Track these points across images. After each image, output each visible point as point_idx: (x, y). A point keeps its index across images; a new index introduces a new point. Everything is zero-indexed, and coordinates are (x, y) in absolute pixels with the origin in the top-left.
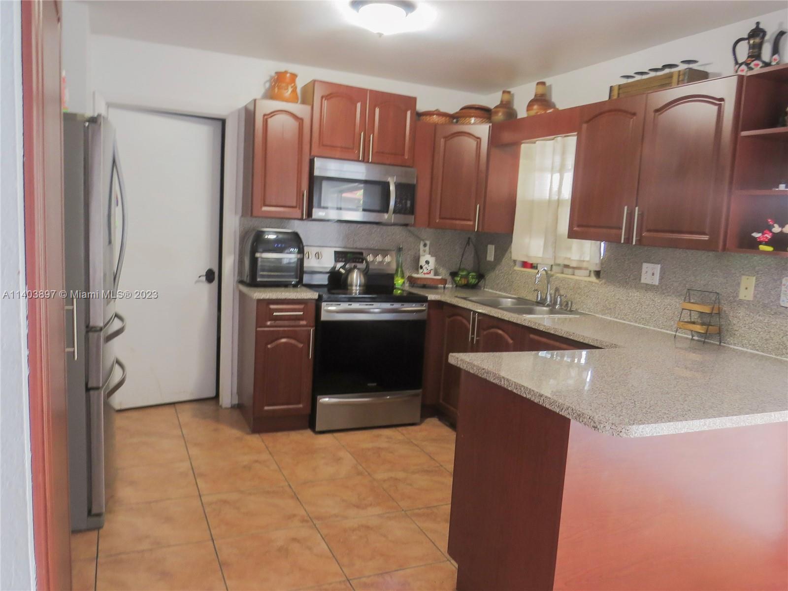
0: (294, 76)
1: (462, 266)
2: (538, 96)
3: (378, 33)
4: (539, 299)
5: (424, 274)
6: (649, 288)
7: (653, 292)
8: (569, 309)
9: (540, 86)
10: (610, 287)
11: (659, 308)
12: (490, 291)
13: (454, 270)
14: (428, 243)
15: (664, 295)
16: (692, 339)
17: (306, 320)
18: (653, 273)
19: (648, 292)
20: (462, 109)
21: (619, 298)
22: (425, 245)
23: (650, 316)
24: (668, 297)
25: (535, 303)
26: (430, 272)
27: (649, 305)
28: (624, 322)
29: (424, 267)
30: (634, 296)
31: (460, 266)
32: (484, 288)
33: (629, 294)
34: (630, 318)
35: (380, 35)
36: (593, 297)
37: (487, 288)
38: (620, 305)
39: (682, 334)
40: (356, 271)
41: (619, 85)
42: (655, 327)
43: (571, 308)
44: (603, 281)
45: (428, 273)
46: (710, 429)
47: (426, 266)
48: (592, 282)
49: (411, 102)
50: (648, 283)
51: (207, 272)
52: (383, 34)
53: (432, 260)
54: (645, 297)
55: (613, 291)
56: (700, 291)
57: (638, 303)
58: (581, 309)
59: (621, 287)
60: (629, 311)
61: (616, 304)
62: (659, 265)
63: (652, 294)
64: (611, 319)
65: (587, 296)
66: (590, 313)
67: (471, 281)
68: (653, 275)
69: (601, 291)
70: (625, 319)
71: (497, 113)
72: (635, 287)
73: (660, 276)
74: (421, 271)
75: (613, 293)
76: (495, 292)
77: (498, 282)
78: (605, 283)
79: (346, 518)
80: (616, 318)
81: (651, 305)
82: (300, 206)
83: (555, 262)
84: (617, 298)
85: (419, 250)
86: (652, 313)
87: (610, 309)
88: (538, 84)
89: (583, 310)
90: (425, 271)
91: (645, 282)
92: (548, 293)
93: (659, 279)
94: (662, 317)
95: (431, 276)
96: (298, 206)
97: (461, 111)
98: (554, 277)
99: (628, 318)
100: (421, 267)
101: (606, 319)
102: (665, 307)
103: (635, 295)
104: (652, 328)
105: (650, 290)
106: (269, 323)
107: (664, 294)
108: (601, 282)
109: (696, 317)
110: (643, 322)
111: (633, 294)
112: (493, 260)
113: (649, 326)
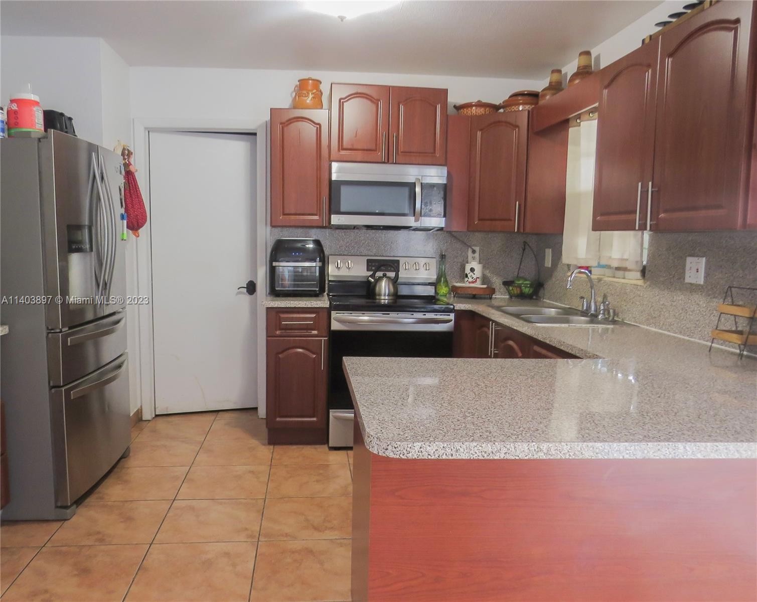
0: (317, 82)
1: (521, 275)
2: (581, 68)
3: (339, 17)
4: (585, 308)
5: (470, 283)
6: (693, 288)
7: (698, 294)
8: (611, 319)
9: (584, 57)
10: (654, 290)
11: (704, 313)
12: (548, 301)
13: (510, 279)
14: (477, 249)
15: (709, 298)
16: (741, 356)
17: (318, 330)
18: (697, 269)
19: (692, 295)
20: (511, 97)
21: (663, 304)
22: (474, 252)
23: (695, 325)
24: (714, 300)
25: (579, 313)
26: (476, 281)
27: (694, 311)
28: (669, 333)
29: (469, 276)
30: (679, 300)
31: (518, 274)
32: (543, 299)
33: (674, 298)
34: (674, 329)
35: (342, 18)
36: (638, 303)
37: (546, 299)
38: (664, 312)
39: (729, 347)
40: (385, 279)
41: (651, 36)
42: (700, 339)
43: (613, 318)
44: (648, 283)
45: (473, 282)
46: (549, 457)
47: (471, 273)
48: (638, 285)
49: (441, 94)
50: (692, 282)
51: (247, 284)
52: (345, 18)
53: (478, 268)
54: (690, 301)
55: (658, 295)
56: (749, 289)
57: (682, 309)
58: (627, 319)
59: (666, 290)
60: (674, 319)
61: (660, 311)
62: (704, 258)
63: (697, 296)
64: (656, 330)
65: (632, 303)
66: (635, 324)
67: (524, 290)
68: (697, 272)
69: (646, 296)
70: (670, 329)
71: (544, 96)
72: (680, 289)
73: (705, 273)
74: (466, 279)
75: (658, 297)
76: (552, 302)
77: (554, 291)
78: (650, 286)
79: (294, 538)
80: (661, 329)
81: (696, 310)
82: (320, 213)
83: (599, 263)
84: (661, 303)
85: (467, 258)
86: (697, 321)
87: (655, 317)
88: (581, 54)
89: (629, 320)
90: (470, 280)
91: (690, 282)
92: (593, 301)
93: (705, 277)
94: (707, 326)
95: (478, 285)
96: (318, 214)
97: (511, 99)
98: (602, 282)
99: (673, 329)
100: (467, 276)
101: (650, 330)
102: (711, 312)
103: (680, 298)
104: (697, 341)
105: (695, 292)
106: (278, 332)
107: (709, 296)
108: (646, 285)
109: (744, 325)
110: (688, 333)
111: (678, 298)
112: (550, 266)
113: (694, 338)
